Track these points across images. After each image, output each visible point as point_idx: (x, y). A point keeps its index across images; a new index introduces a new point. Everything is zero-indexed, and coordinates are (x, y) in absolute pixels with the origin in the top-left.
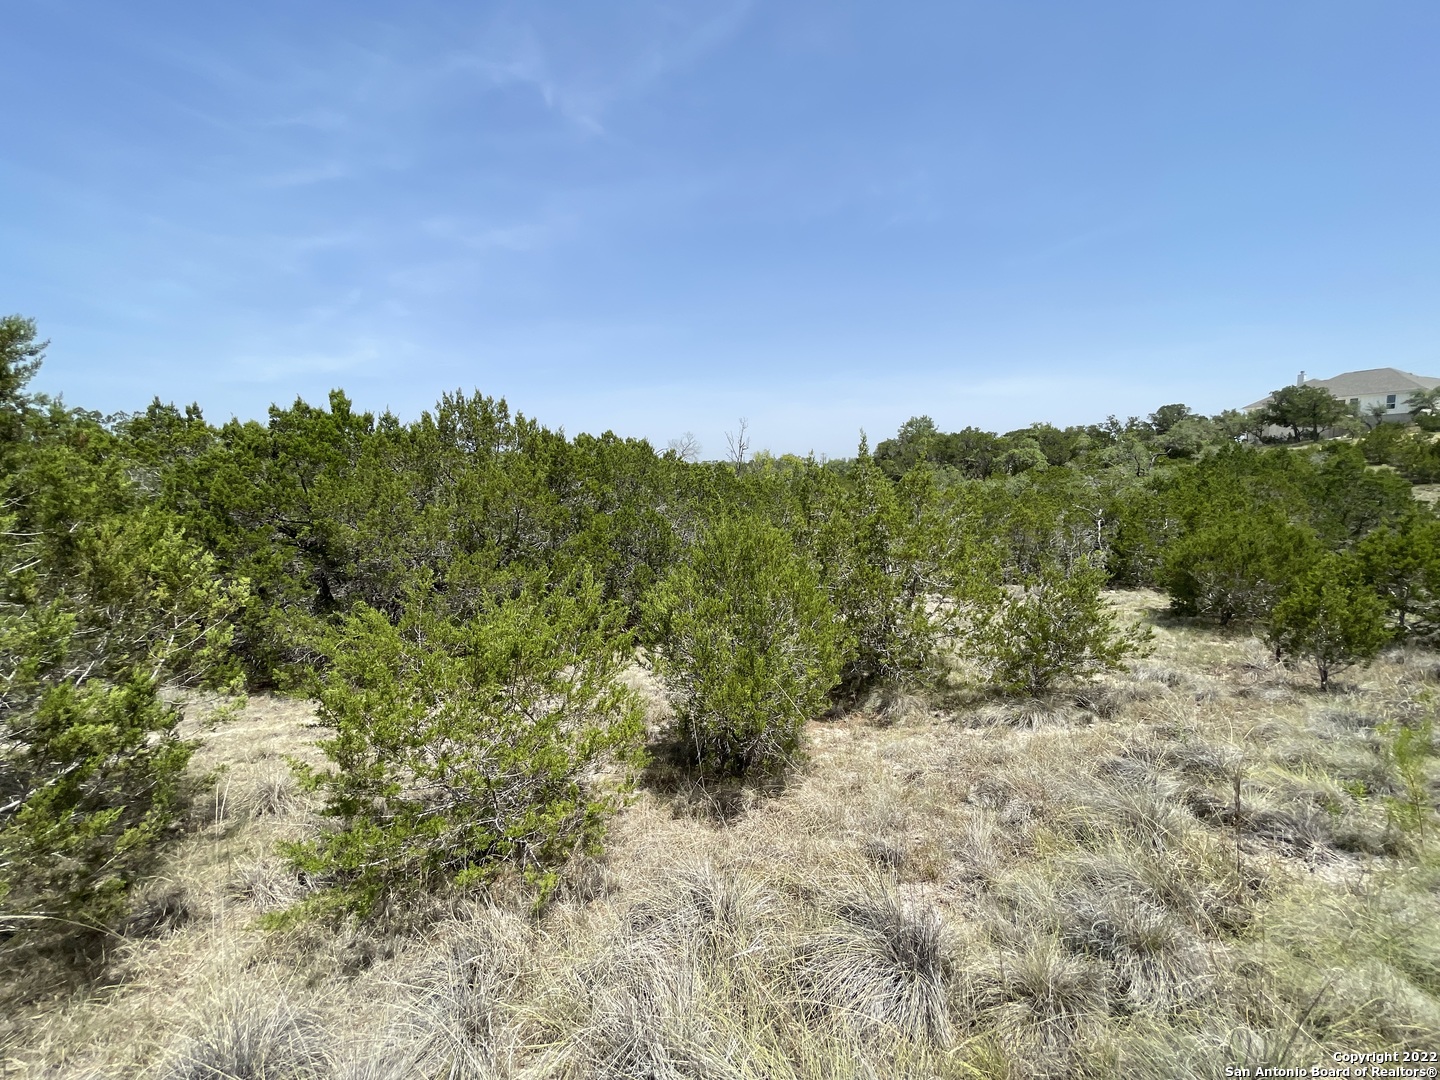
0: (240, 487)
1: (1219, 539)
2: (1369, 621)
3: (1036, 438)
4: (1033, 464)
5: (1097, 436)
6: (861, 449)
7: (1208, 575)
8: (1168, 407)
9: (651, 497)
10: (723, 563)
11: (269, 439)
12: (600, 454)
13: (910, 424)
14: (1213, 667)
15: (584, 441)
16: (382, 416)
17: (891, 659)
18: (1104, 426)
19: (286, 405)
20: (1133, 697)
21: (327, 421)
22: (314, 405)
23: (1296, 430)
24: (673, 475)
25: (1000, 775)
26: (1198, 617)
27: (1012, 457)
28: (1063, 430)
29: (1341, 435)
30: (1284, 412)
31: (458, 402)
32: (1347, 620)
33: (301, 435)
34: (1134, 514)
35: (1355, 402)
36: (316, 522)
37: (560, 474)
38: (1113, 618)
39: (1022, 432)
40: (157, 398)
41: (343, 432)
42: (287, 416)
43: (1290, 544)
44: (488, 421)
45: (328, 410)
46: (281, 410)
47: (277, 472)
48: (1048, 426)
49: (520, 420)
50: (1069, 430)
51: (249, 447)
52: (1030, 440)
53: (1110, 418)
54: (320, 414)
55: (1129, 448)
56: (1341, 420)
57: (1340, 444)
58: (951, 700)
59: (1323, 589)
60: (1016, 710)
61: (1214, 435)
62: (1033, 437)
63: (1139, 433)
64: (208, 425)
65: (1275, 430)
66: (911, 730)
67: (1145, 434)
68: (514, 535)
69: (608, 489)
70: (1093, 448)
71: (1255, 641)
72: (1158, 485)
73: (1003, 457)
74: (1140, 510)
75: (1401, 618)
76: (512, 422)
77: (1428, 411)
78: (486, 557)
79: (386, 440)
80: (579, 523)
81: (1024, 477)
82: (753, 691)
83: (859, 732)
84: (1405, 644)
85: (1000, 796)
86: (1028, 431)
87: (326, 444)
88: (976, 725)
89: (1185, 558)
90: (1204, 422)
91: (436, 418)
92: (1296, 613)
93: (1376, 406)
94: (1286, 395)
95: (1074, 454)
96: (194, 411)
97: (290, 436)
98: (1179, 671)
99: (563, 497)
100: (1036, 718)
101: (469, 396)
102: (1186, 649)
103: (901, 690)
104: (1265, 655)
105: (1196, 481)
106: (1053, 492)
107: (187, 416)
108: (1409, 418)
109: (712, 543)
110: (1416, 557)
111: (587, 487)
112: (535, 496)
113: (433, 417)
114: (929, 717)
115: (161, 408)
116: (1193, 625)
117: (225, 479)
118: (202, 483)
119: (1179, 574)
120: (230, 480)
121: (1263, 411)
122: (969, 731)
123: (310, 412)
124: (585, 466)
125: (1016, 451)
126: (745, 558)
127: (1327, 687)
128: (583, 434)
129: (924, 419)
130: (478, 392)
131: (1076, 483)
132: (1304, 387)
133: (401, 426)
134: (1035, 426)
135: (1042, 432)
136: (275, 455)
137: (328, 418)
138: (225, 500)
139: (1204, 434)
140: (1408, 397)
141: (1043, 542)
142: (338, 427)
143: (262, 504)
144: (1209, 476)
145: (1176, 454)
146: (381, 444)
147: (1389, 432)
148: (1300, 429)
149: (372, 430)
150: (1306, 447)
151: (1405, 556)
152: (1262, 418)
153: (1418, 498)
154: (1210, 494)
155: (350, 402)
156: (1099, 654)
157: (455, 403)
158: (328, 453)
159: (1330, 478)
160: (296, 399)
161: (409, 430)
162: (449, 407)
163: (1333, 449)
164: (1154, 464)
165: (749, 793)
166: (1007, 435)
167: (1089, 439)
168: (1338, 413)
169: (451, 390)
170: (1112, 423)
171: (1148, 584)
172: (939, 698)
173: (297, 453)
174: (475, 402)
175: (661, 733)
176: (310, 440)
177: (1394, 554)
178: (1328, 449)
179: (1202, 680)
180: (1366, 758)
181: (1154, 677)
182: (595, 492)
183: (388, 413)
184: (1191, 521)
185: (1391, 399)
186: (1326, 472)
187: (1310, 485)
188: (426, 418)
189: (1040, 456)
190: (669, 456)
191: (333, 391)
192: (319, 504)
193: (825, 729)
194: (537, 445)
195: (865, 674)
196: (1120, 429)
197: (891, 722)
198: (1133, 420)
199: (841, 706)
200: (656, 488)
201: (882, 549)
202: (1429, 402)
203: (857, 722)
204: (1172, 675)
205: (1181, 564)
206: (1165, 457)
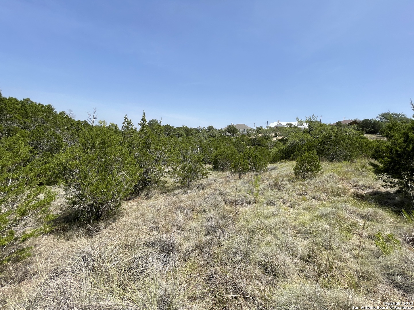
1: (222, 151)
2: (246, 165)
4: (183, 136)
5: (197, 130)
7: (220, 159)
8: (210, 126)
9: (53, 127)
12: (23, 106)
13: (152, 121)
14: (221, 178)
17: (151, 179)
18: (198, 128)
20: (208, 184)
24: (64, 121)
25: (182, 205)
27: (178, 133)
28: (190, 128)
29: (237, 136)
30: (229, 130)
32: (243, 165)
34: (206, 147)
35: (239, 130)
48: (186, 127)
50: (191, 128)
52: (182, 130)
55: (203, 134)
56: (237, 133)
58: (166, 190)
60: (184, 190)
61: (218, 133)
62: (183, 129)
63: (205, 131)
65: (228, 134)
66: (156, 199)
70: (196, 133)
71: (228, 172)
72: (210, 141)
73: (176, 133)
74: (207, 146)
77: (249, 133)
81: (181, 138)
83: (140, 202)
84: (249, 171)
85: (183, 209)
86: (182, 127)
89: (216, 155)
90: (216, 130)
93: (242, 131)
94: (229, 126)
95: (192, 134)
100: (188, 191)
102: (216, 175)
103: (152, 189)
104: (230, 175)
105: (216, 141)
108: (246, 134)
110: (251, 154)
114: (161, 195)
116: (217, 170)
119: (214, 160)
121: (226, 129)
122: (172, 197)
124: (14, 109)
127: (240, 179)
129: (155, 120)
131: (193, 140)
132: (232, 125)
134: (184, 126)
140: (246, 130)
145: (212, 136)
147: (244, 136)
148: (231, 134)
150: (233, 137)
152: (226, 131)
156: (202, 174)
159: (237, 143)
163: (236, 138)
165: (102, 224)
166: (177, 128)
167: (195, 131)
168: (237, 131)
171: (208, 163)
172: (163, 190)
179: (220, 180)
180: (248, 188)
181: (212, 180)
184: (216, 149)
185: (244, 130)
187: (234, 144)
189: (184, 134)
190: (62, 113)
193: (129, 203)
195: (141, 187)
196: (201, 129)
197: (150, 198)
198: (204, 128)
199: (133, 196)
200: (55, 123)
201: (149, 147)
202: (249, 131)
203: (139, 199)
204: (215, 180)
205: (215, 157)
206: (210, 136)
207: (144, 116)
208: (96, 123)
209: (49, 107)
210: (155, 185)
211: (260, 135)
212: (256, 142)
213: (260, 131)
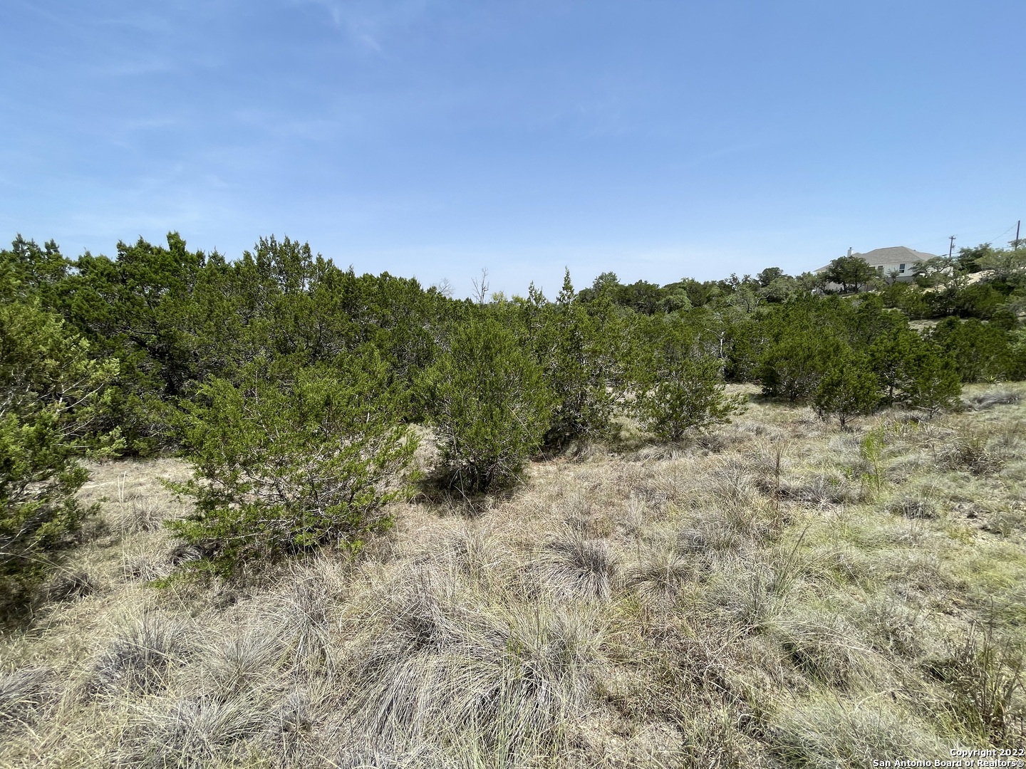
0: (97, 304)
1: (791, 346)
2: (869, 388)
3: (685, 288)
4: (682, 306)
5: (724, 287)
6: (566, 280)
7: (783, 369)
8: (769, 269)
9: (419, 318)
10: (471, 350)
11: (118, 269)
12: (381, 286)
13: (601, 278)
14: (783, 423)
15: (368, 278)
16: (211, 255)
17: (584, 419)
18: (729, 281)
19: (131, 242)
20: (734, 441)
21: (167, 256)
22: (155, 244)
23: (845, 286)
24: (435, 304)
26: (777, 397)
27: (668, 301)
28: (702, 283)
29: (871, 290)
30: (839, 274)
31: (271, 245)
32: (856, 387)
33: (145, 266)
34: (743, 334)
35: (881, 268)
36: (162, 332)
37: (351, 300)
38: (723, 390)
39: (676, 284)
40: (19, 235)
41: (180, 265)
42: (132, 250)
43: (832, 349)
44: (296, 259)
45: (167, 247)
46: (128, 246)
47: (127, 294)
48: (693, 280)
49: (320, 259)
50: (706, 283)
51: (102, 274)
52: (681, 289)
53: (733, 276)
54: (159, 251)
55: (744, 295)
56: (872, 279)
57: (869, 294)
58: (620, 445)
59: (844, 369)
60: (663, 449)
61: (796, 289)
62: (683, 288)
63: (750, 286)
64: (64, 258)
65: (833, 286)
66: (596, 464)
67: (754, 287)
68: (318, 342)
69: (387, 312)
70: (721, 295)
71: (809, 408)
72: (759, 316)
73: (662, 301)
74: (747, 330)
75: (891, 391)
76: (314, 261)
77: (924, 275)
78: (298, 356)
79: (216, 271)
80: (366, 336)
81: (676, 314)
82: (492, 430)
83: (562, 466)
84: (891, 406)
85: (649, 494)
86: (679, 283)
87: (167, 274)
88: (637, 459)
89: (771, 359)
90: (790, 280)
91: (255, 257)
92: (829, 385)
93: (893, 271)
94: (840, 263)
95: (709, 300)
96: (51, 246)
97: (136, 266)
98: (762, 426)
99: (354, 317)
100: (674, 453)
101: (280, 241)
102: (768, 415)
103: (590, 440)
104: (813, 415)
106: (693, 323)
107: (45, 251)
108: (912, 279)
109: (464, 337)
110: (900, 353)
111: (372, 310)
112: (333, 314)
113: (252, 255)
114: (608, 457)
115: (24, 244)
116: (775, 401)
117: (84, 298)
118: (64, 301)
119: (767, 369)
120: (87, 299)
121: (826, 273)
122: (631, 463)
123: (151, 249)
124: (369, 294)
125: (671, 297)
126: (487, 348)
127: (843, 429)
128: (367, 274)
129: (610, 274)
130: (287, 238)
131: (709, 317)
132: (851, 257)
133: (227, 263)
134: (684, 280)
135: (688, 284)
136: (124, 281)
137: (168, 253)
138: (86, 314)
139: (790, 288)
140: (912, 266)
141: (685, 353)
142: (176, 261)
143: (116, 318)
144: (790, 310)
145: (772, 300)
146: (213, 274)
147: (900, 287)
148: (847, 285)
149: (204, 264)
150: (850, 297)
151: (894, 353)
152: (825, 278)
153: (912, 328)
154: (790, 322)
155: (185, 242)
156: (714, 412)
157: (269, 245)
158: (170, 280)
159: (861, 314)
160: (139, 239)
161: (234, 266)
162: (265, 249)
163: (865, 298)
164: (758, 305)
165: (490, 500)
166: (665, 287)
167: (719, 290)
168: (870, 275)
169: (266, 236)
170: (733, 278)
171: (750, 380)
172: (614, 446)
173: (143, 280)
174: (285, 246)
175: (429, 473)
176: (153, 270)
177: (888, 352)
178: (862, 298)
179: (773, 430)
180: (857, 460)
181: (748, 429)
182: (378, 314)
183: (216, 253)
184: (777, 338)
185: (902, 266)
186: (860, 311)
187: (849, 319)
188: (247, 256)
189: (687, 300)
190: (432, 290)
191: (170, 233)
192: (165, 317)
193: (541, 467)
194: (333, 277)
195: (567, 434)
196: (739, 283)
197: (582, 460)
198: (746, 277)
199: (551, 453)
200: (422, 312)
201: (578, 348)
202: (924, 269)
203: (561, 461)
204: (758, 428)
205: (768, 363)
206: (765, 301)
207: (567, 280)
208: (488, 300)
209: (412, 284)
210: (596, 433)
211: (975, 278)
212: (951, 303)
213: (978, 261)
